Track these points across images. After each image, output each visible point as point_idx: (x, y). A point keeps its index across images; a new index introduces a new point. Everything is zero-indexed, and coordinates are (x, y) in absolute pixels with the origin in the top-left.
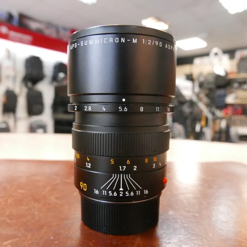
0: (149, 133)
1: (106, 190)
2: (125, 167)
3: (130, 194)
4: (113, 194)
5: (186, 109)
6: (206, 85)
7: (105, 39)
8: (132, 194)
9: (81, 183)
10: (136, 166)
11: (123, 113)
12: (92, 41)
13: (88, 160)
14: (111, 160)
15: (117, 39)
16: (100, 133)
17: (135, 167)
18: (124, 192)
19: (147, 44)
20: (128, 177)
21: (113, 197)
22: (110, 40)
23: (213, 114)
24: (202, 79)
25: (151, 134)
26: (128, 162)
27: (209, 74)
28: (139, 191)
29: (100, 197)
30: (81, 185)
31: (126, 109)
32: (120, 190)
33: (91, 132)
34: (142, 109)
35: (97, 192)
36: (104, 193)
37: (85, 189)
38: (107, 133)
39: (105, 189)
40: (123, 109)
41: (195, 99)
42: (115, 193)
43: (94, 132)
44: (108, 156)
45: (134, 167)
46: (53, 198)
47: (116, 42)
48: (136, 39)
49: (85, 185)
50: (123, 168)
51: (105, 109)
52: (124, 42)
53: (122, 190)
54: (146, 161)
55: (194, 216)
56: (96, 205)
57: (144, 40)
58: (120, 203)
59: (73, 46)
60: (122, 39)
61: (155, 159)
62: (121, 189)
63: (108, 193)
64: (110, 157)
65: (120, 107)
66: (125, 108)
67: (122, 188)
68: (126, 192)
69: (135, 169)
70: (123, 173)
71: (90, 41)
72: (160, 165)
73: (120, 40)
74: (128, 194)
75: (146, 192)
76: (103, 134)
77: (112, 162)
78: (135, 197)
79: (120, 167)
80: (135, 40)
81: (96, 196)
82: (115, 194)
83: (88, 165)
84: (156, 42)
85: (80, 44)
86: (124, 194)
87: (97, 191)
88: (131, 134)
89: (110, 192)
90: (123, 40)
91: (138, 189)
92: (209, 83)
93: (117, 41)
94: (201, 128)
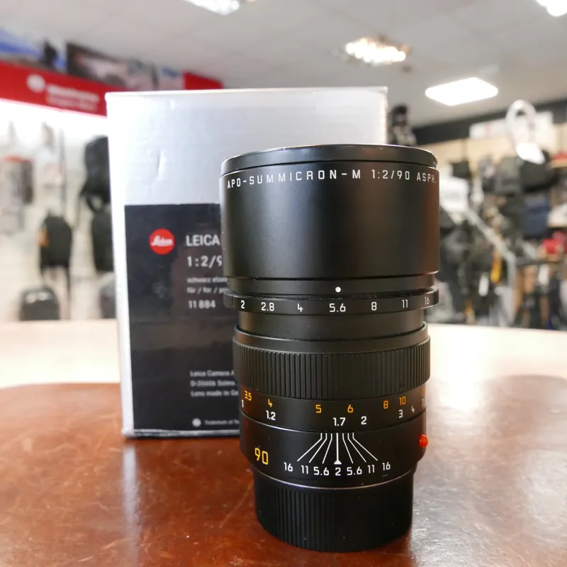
0: (389, 351)
1: (309, 465)
2: (344, 419)
3: (354, 471)
4: (321, 471)
5: (454, 245)
6: (499, 187)
7: (299, 174)
8: (359, 472)
9: (256, 449)
10: (365, 417)
11: (338, 314)
12: (272, 176)
13: (271, 404)
14: (317, 406)
15: (321, 173)
16: (293, 353)
17: (364, 419)
18: (343, 467)
19: (381, 177)
20: (351, 438)
21: (322, 477)
22: (308, 176)
23: (519, 253)
24: (490, 172)
25: (393, 352)
26: (350, 409)
27: (505, 159)
28: (373, 466)
29: (297, 476)
30: (258, 453)
31: (343, 309)
32: (336, 463)
33: (274, 351)
34: (374, 306)
35: (290, 468)
36: (305, 469)
37: (265, 461)
38: (308, 353)
39: (305, 461)
40: (338, 308)
41: (474, 219)
42: (325, 470)
43: (281, 352)
44: (311, 399)
45: (362, 418)
46: (176, 462)
47: (320, 178)
48: (359, 171)
49: (265, 455)
50: (339, 422)
51: (301, 309)
52: (335, 177)
53: (340, 463)
54: (385, 405)
55: (449, 492)
56: (288, 492)
57: (373, 171)
58: (336, 489)
59: (233, 184)
60: (331, 171)
61: (402, 400)
62: (338, 462)
63: (311, 471)
64: (314, 399)
65: (331, 304)
66: (342, 306)
67: (339, 460)
68: (348, 468)
69: (363, 423)
70: (340, 430)
71: (268, 176)
72: (413, 410)
73: (327, 174)
74: (351, 471)
75: (387, 466)
76: (300, 355)
77: (319, 410)
78: (366, 478)
79: (335, 419)
80: (356, 173)
81: (288, 476)
82: (326, 472)
83: (271, 416)
84: (398, 172)
85: (249, 181)
86: (344, 472)
87: (289, 466)
88: (354, 354)
89: (315, 468)
90: (333, 174)
91: (371, 461)
92: (507, 181)
93: (321, 176)
94: (491, 287)
